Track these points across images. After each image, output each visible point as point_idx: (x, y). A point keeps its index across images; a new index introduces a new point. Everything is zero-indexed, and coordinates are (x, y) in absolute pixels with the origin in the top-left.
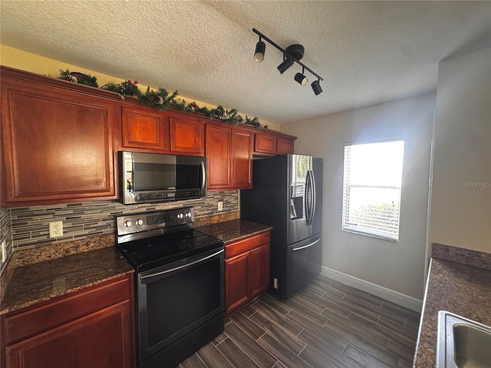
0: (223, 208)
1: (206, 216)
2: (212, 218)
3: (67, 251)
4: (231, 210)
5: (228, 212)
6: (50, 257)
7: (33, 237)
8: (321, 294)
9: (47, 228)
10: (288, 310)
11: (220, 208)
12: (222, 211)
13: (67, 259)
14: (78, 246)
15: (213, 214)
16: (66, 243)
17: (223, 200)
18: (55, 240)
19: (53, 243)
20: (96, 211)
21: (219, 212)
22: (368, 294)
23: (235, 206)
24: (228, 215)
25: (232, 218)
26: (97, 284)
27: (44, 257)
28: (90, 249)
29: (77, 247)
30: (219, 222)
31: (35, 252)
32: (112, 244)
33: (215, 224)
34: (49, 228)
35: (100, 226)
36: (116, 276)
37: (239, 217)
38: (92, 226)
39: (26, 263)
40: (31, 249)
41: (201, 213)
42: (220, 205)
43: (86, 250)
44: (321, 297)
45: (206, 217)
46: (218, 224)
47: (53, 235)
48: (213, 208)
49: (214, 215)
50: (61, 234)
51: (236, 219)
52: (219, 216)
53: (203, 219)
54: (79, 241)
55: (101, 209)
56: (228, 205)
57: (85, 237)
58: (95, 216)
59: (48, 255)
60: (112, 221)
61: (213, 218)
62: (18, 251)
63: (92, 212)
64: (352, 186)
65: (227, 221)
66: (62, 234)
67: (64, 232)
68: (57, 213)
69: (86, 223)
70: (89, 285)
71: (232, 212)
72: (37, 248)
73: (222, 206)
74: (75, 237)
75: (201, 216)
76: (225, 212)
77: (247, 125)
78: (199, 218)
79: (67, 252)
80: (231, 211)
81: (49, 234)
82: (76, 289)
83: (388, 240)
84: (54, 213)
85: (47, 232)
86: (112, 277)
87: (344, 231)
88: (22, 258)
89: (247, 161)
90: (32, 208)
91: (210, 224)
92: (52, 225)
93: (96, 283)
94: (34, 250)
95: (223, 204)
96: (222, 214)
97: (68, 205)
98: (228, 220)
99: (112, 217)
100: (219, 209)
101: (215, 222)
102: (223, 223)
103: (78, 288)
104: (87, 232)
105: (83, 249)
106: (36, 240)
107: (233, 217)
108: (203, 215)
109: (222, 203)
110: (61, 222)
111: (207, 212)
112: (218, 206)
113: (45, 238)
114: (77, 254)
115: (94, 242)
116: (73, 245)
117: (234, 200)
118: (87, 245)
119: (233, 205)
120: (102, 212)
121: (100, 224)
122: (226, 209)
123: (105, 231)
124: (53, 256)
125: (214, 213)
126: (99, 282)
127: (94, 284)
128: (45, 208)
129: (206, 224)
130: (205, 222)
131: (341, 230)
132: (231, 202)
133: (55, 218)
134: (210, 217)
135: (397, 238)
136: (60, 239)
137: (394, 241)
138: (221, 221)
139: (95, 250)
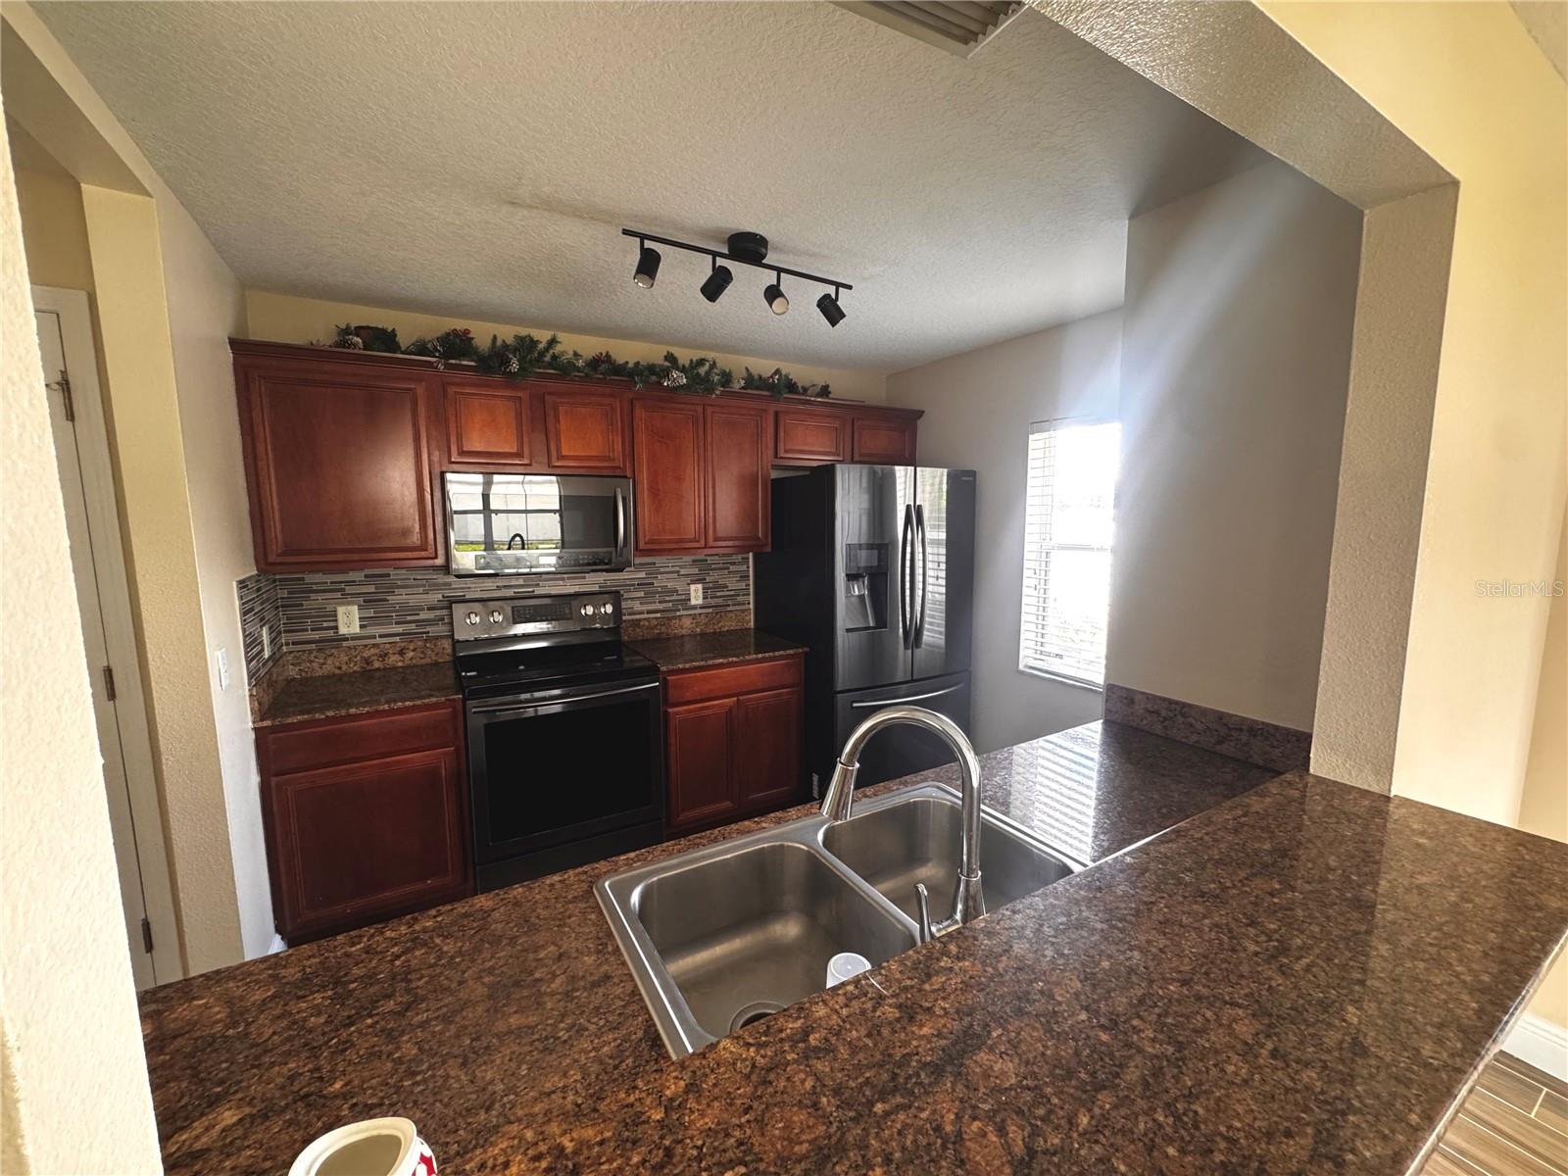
0: (704, 598)
1: (659, 615)
2: (674, 622)
3: (368, 661)
4: (729, 605)
5: (716, 609)
6: (340, 668)
7: (312, 630)
9: (334, 616)
11: (697, 600)
12: (702, 608)
13: (367, 674)
14: (386, 655)
15: (678, 613)
16: (366, 646)
17: (705, 579)
18: (347, 639)
19: (345, 644)
20: (415, 590)
21: (694, 607)
23: (739, 595)
24: (718, 617)
25: (729, 625)
27: (329, 667)
28: (407, 662)
29: (384, 656)
30: (692, 632)
31: (316, 657)
32: (448, 658)
33: (682, 636)
34: (336, 616)
35: (423, 621)
37: (751, 623)
38: (409, 618)
39: (304, 674)
40: (311, 652)
41: (645, 608)
42: (696, 591)
43: (400, 664)
45: (657, 618)
46: (689, 637)
47: (343, 630)
48: (675, 598)
49: (681, 616)
50: (355, 629)
51: (742, 629)
52: (693, 619)
53: (650, 622)
54: (387, 646)
55: (424, 586)
56: (719, 594)
57: (397, 639)
58: (414, 600)
59: (337, 664)
60: (445, 612)
61: (678, 621)
62: (291, 652)
63: (409, 591)
64: (1053, 548)
65: (714, 633)
66: (357, 630)
67: (361, 627)
68: (349, 590)
69: (397, 611)
71: (733, 611)
72: (319, 650)
73: (701, 594)
74: (380, 636)
75: (645, 616)
76: (711, 610)
77: (748, 391)
78: (640, 620)
79: (368, 664)
80: (731, 608)
81: (336, 628)
82: (364, 710)
84: (344, 590)
85: (332, 624)
87: (1026, 674)
88: (299, 664)
90: (309, 578)
91: (667, 635)
92: (341, 610)
94: (315, 654)
95: (704, 589)
96: (700, 614)
97: (366, 576)
98: (718, 631)
99: (445, 604)
100: (693, 602)
101: (683, 632)
102: (704, 634)
103: (367, 709)
104: (400, 629)
105: (394, 660)
106: (316, 635)
107: (735, 623)
108: (649, 612)
109: (700, 586)
110: (356, 607)
111: (660, 607)
112: (690, 594)
113: (331, 633)
114: (385, 669)
115: (414, 650)
116: (377, 651)
117: (737, 580)
118: (401, 653)
119: (732, 593)
120: (426, 592)
121: (423, 615)
122: (713, 602)
123: (433, 630)
124: (344, 667)
125: (679, 610)
128: (329, 578)
129: (658, 634)
130: (656, 629)
131: (1018, 670)
132: (727, 587)
133: (346, 598)
134: (669, 619)
136: (355, 638)
138: (698, 630)
139: (416, 666)
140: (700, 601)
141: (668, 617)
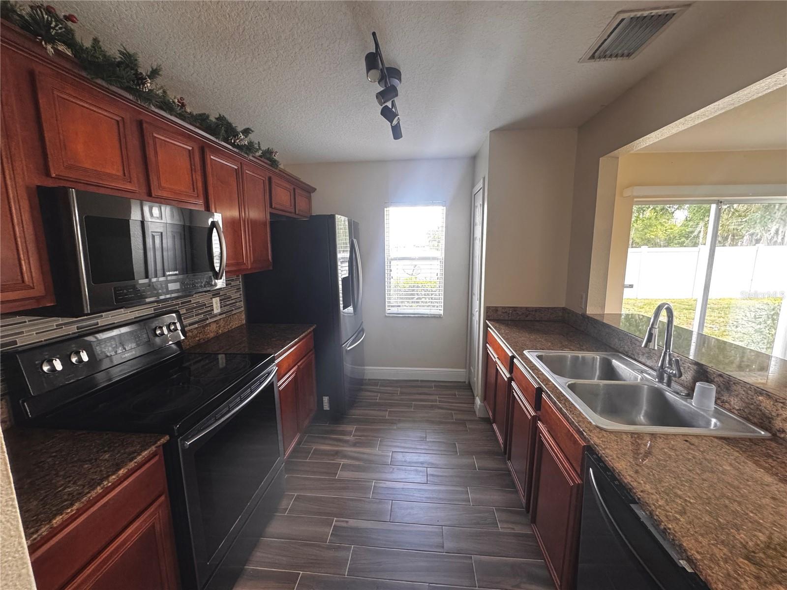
0: (221, 307)
1: (196, 326)
2: (206, 328)
4: (233, 310)
5: (228, 314)
8: (376, 398)
10: (351, 429)
11: (217, 310)
12: (220, 314)
15: (208, 322)
17: (219, 293)
21: (216, 316)
22: (418, 381)
23: (237, 302)
24: (229, 319)
25: (235, 324)
26: (110, 484)
30: (217, 333)
33: (212, 338)
36: (141, 456)
37: (244, 321)
41: (188, 321)
42: (216, 303)
44: (377, 401)
45: (196, 328)
46: (217, 337)
48: (205, 310)
49: (210, 323)
51: (241, 325)
52: (217, 324)
53: (192, 332)
56: (228, 303)
61: (209, 328)
64: (392, 260)
65: (228, 331)
70: (95, 491)
71: (235, 314)
73: (219, 305)
76: (224, 316)
77: (262, 159)
80: (234, 312)
82: (72, 511)
83: (434, 317)
86: (135, 461)
87: (389, 316)
89: (265, 224)
91: (204, 340)
93: (109, 482)
95: (220, 300)
96: (220, 319)
98: (230, 329)
100: (215, 312)
101: (212, 335)
102: (223, 334)
103: (75, 507)
107: (237, 322)
108: (190, 325)
109: (218, 299)
111: (196, 319)
112: (212, 306)
117: (235, 292)
119: (234, 301)
122: (226, 309)
125: (207, 319)
126: (114, 479)
127: (106, 486)
129: (199, 340)
130: (197, 337)
131: (386, 316)
132: (231, 297)
134: (204, 327)
135: (442, 312)
137: (438, 317)
138: (220, 331)
140: (219, 311)
141: (203, 324)
